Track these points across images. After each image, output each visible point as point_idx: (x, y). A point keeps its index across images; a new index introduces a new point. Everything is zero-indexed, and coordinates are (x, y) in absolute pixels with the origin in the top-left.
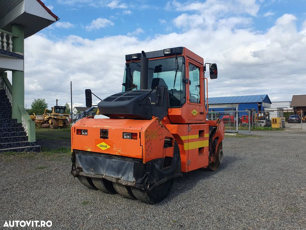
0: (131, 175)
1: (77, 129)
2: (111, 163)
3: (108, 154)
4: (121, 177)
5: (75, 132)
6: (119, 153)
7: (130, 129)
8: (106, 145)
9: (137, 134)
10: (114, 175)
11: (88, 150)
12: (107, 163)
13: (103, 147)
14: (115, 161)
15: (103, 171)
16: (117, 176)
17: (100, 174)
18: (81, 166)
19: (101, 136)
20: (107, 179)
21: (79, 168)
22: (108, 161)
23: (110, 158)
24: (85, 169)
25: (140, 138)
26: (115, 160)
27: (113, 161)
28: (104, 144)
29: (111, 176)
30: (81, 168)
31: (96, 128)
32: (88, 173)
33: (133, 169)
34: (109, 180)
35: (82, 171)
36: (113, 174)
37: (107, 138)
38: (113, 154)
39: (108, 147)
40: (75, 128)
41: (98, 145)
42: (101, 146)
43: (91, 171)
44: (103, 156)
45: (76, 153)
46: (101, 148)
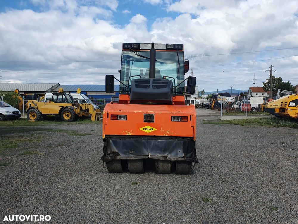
0: (180, 151)
1: (111, 115)
2: (157, 143)
3: (155, 136)
4: (168, 155)
5: (108, 118)
6: (168, 134)
7: (179, 113)
8: (151, 128)
9: (187, 117)
10: (160, 154)
11: (127, 134)
12: (152, 144)
13: (148, 130)
14: (161, 142)
15: (147, 151)
16: (164, 154)
17: (142, 155)
18: (117, 151)
19: (145, 120)
20: (154, 158)
21: (114, 153)
22: (153, 142)
23: (155, 140)
24: (122, 153)
25: (191, 120)
26: (162, 140)
27: (159, 142)
28: (148, 127)
29: (157, 155)
30: (117, 152)
31: (139, 113)
32: (126, 156)
33: (182, 147)
34: (156, 159)
35: (119, 155)
36: (158, 153)
37: (153, 122)
38: (160, 135)
39: (154, 129)
40: (108, 114)
41: (142, 129)
42: (144, 129)
43: (131, 154)
44: (147, 138)
45: (109, 138)
46: (145, 131)
